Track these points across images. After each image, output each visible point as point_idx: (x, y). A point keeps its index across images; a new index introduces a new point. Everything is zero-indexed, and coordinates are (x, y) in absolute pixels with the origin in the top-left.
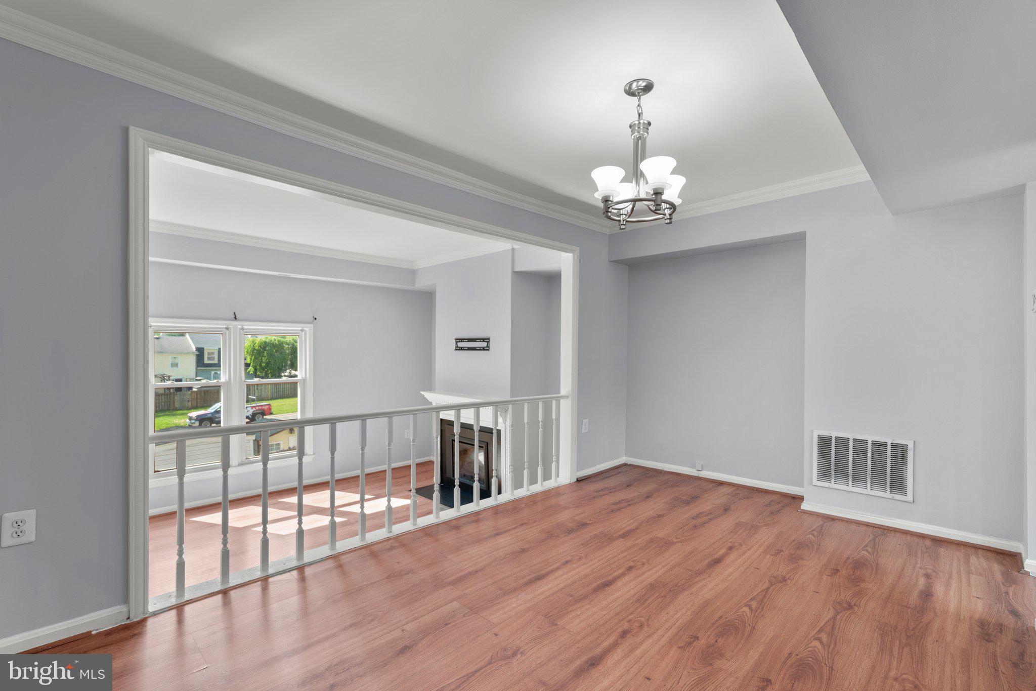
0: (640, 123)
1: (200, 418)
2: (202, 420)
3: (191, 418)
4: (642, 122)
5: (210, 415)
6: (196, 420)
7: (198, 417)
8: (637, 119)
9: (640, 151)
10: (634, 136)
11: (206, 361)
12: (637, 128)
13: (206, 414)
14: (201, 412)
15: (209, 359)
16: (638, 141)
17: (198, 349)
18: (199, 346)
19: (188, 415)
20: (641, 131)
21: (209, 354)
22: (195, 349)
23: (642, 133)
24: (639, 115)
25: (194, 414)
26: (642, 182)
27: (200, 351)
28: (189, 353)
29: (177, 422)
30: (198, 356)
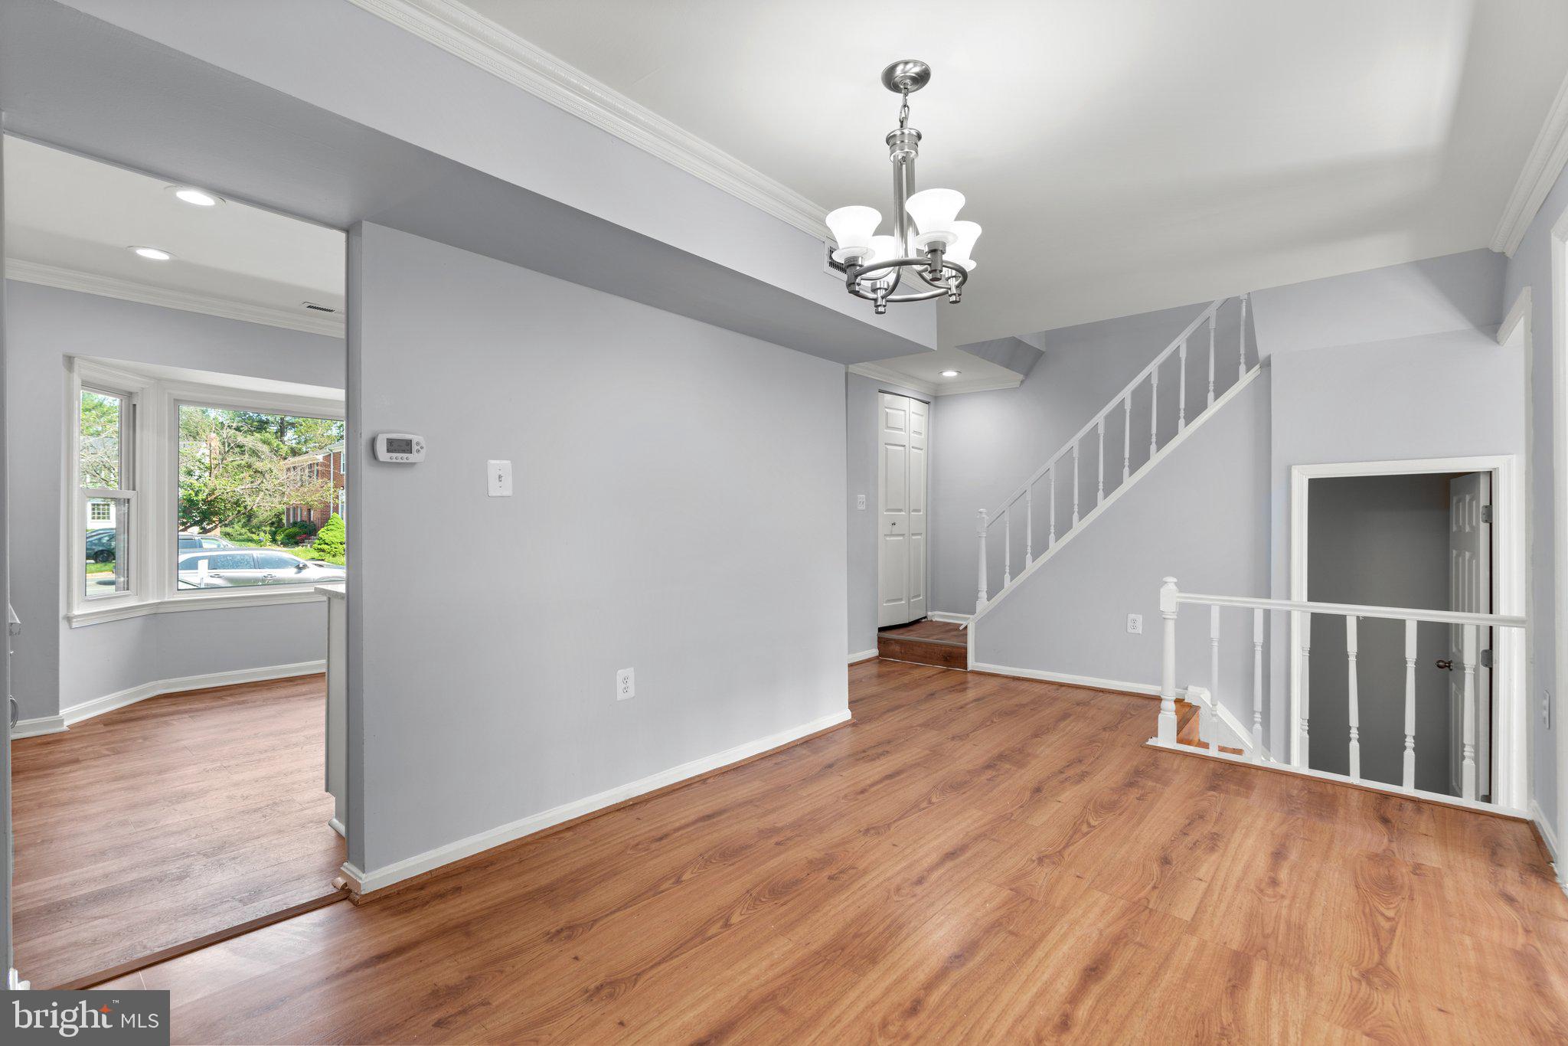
0: (903, 133)
4: (906, 131)
8: (899, 127)
9: (905, 182)
10: (894, 156)
12: (898, 142)
16: (902, 165)
20: (906, 146)
23: (906, 150)
24: (902, 122)
26: (910, 233)
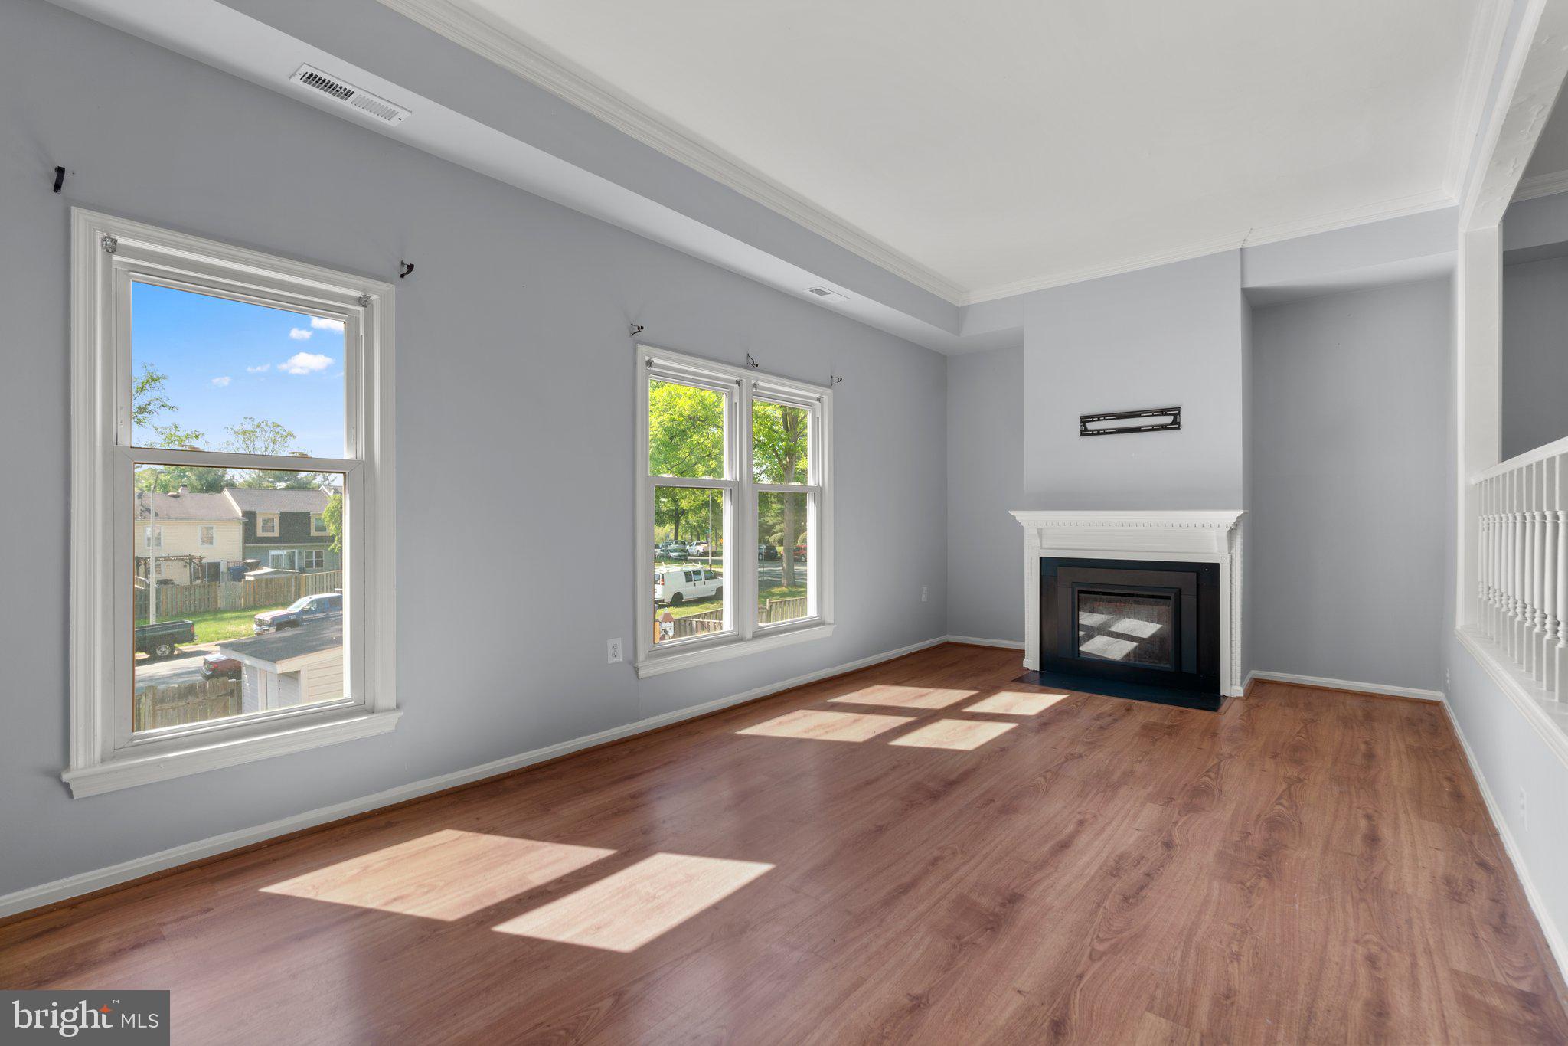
1: (276, 622)
2: (280, 624)
3: (260, 623)
5: (293, 618)
6: (270, 625)
7: (274, 619)
11: (260, 533)
13: (286, 616)
14: (278, 612)
15: (264, 529)
17: (246, 514)
18: (248, 509)
19: (256, 617)
21: (265, 522)
22: (240, 514)
25: (267, 615)
27: (250, 517)
28: (232, 520)
29: (234, 629)
30: (245, 524)
